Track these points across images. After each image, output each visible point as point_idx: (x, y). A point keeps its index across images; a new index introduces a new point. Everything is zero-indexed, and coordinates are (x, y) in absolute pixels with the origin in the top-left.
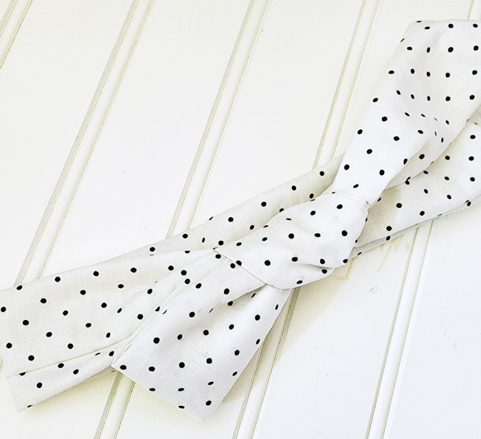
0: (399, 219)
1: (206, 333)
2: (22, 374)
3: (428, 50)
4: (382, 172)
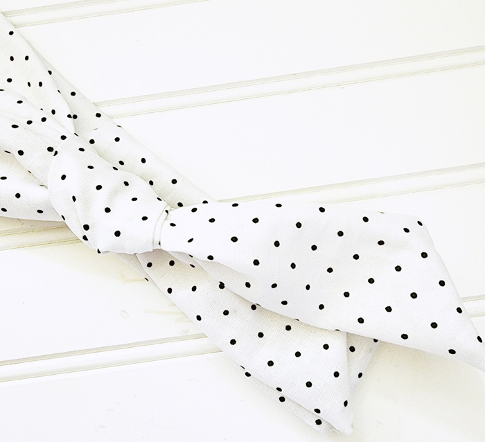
0: (183, 297)
4: (191, 240)
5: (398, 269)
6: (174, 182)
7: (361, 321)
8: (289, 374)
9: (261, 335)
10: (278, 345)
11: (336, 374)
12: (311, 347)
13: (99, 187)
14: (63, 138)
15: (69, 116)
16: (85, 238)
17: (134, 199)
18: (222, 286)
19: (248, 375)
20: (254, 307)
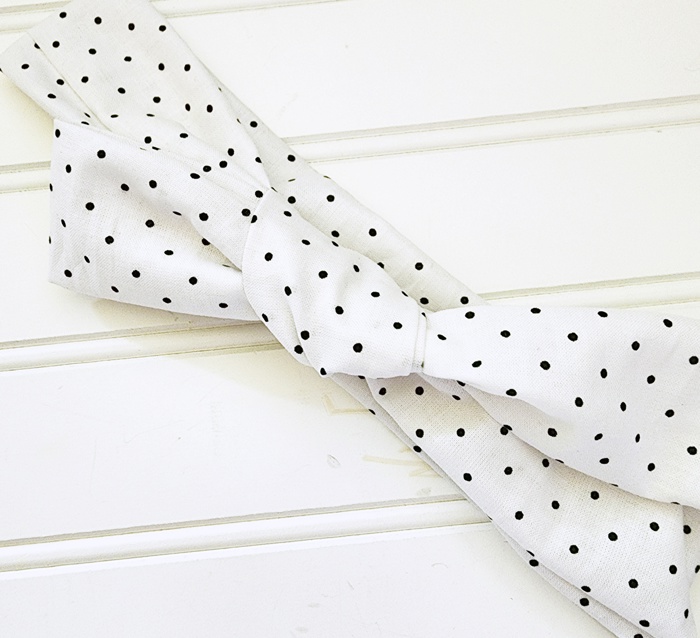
0: (440, 443)
1: (150, 224)
2: (36, 46)
4: (477, 364)
6: (419, 266)
8: (601, 566)
9: (556, 505)
10: (582, 521)
11: (673, 570)
12: (631, 526)
13: (323, 275)
14: (259, 194)
15: (258, 160)
16: (299, 350)
17: (375, 294)
18: (505, 430)
19: (534, 563)
20: (546, 463)
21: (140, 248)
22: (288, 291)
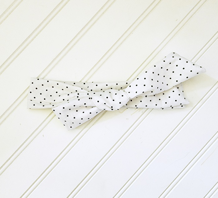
0: (139, 105)
1: (77, 111)
2: (31, 100)
3: (170, 63)
4: (136, 92)
5: (177, 66)
6: (117, 84)
7: (177, 81)
8: (171, 102)
9: (160, 99)
10: (164, 99)
11: (179, 95)
12: (170, 94)
13: (107, 98)
14: (88, 94)
15: (82, 89)
16: (112, 109)
17: (116, 94)
18: (146, 96)
19: (163, 109)
20: (154, 95)
21: (79, 115)
22: (105, 104)
